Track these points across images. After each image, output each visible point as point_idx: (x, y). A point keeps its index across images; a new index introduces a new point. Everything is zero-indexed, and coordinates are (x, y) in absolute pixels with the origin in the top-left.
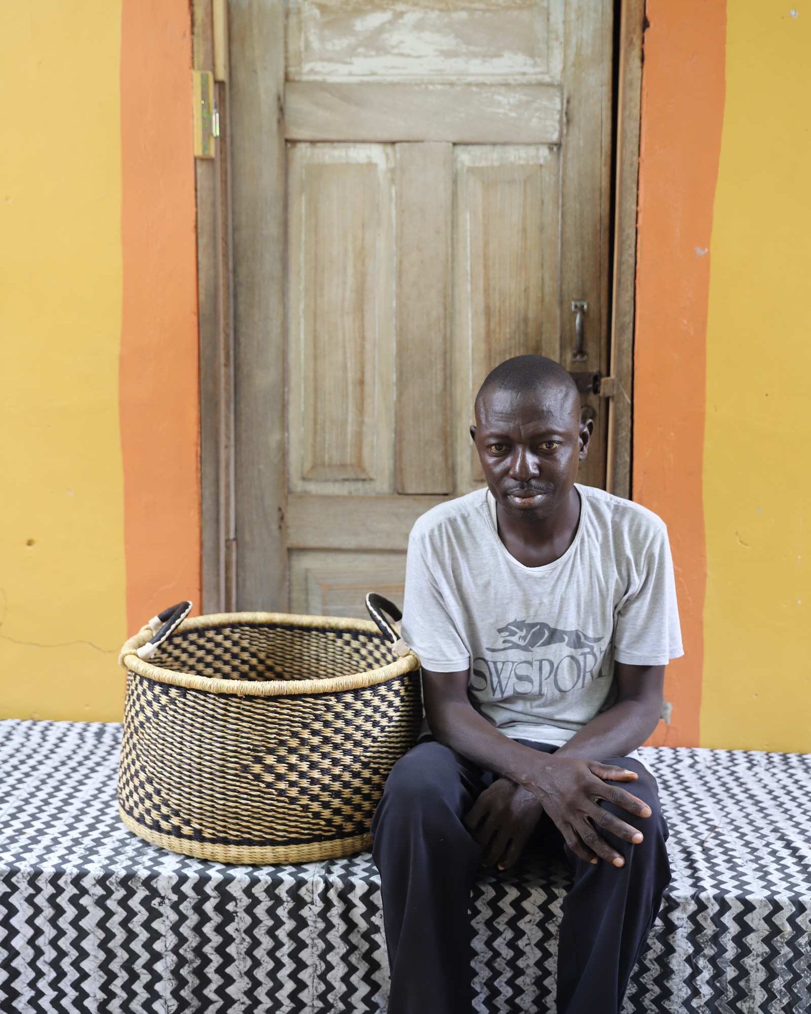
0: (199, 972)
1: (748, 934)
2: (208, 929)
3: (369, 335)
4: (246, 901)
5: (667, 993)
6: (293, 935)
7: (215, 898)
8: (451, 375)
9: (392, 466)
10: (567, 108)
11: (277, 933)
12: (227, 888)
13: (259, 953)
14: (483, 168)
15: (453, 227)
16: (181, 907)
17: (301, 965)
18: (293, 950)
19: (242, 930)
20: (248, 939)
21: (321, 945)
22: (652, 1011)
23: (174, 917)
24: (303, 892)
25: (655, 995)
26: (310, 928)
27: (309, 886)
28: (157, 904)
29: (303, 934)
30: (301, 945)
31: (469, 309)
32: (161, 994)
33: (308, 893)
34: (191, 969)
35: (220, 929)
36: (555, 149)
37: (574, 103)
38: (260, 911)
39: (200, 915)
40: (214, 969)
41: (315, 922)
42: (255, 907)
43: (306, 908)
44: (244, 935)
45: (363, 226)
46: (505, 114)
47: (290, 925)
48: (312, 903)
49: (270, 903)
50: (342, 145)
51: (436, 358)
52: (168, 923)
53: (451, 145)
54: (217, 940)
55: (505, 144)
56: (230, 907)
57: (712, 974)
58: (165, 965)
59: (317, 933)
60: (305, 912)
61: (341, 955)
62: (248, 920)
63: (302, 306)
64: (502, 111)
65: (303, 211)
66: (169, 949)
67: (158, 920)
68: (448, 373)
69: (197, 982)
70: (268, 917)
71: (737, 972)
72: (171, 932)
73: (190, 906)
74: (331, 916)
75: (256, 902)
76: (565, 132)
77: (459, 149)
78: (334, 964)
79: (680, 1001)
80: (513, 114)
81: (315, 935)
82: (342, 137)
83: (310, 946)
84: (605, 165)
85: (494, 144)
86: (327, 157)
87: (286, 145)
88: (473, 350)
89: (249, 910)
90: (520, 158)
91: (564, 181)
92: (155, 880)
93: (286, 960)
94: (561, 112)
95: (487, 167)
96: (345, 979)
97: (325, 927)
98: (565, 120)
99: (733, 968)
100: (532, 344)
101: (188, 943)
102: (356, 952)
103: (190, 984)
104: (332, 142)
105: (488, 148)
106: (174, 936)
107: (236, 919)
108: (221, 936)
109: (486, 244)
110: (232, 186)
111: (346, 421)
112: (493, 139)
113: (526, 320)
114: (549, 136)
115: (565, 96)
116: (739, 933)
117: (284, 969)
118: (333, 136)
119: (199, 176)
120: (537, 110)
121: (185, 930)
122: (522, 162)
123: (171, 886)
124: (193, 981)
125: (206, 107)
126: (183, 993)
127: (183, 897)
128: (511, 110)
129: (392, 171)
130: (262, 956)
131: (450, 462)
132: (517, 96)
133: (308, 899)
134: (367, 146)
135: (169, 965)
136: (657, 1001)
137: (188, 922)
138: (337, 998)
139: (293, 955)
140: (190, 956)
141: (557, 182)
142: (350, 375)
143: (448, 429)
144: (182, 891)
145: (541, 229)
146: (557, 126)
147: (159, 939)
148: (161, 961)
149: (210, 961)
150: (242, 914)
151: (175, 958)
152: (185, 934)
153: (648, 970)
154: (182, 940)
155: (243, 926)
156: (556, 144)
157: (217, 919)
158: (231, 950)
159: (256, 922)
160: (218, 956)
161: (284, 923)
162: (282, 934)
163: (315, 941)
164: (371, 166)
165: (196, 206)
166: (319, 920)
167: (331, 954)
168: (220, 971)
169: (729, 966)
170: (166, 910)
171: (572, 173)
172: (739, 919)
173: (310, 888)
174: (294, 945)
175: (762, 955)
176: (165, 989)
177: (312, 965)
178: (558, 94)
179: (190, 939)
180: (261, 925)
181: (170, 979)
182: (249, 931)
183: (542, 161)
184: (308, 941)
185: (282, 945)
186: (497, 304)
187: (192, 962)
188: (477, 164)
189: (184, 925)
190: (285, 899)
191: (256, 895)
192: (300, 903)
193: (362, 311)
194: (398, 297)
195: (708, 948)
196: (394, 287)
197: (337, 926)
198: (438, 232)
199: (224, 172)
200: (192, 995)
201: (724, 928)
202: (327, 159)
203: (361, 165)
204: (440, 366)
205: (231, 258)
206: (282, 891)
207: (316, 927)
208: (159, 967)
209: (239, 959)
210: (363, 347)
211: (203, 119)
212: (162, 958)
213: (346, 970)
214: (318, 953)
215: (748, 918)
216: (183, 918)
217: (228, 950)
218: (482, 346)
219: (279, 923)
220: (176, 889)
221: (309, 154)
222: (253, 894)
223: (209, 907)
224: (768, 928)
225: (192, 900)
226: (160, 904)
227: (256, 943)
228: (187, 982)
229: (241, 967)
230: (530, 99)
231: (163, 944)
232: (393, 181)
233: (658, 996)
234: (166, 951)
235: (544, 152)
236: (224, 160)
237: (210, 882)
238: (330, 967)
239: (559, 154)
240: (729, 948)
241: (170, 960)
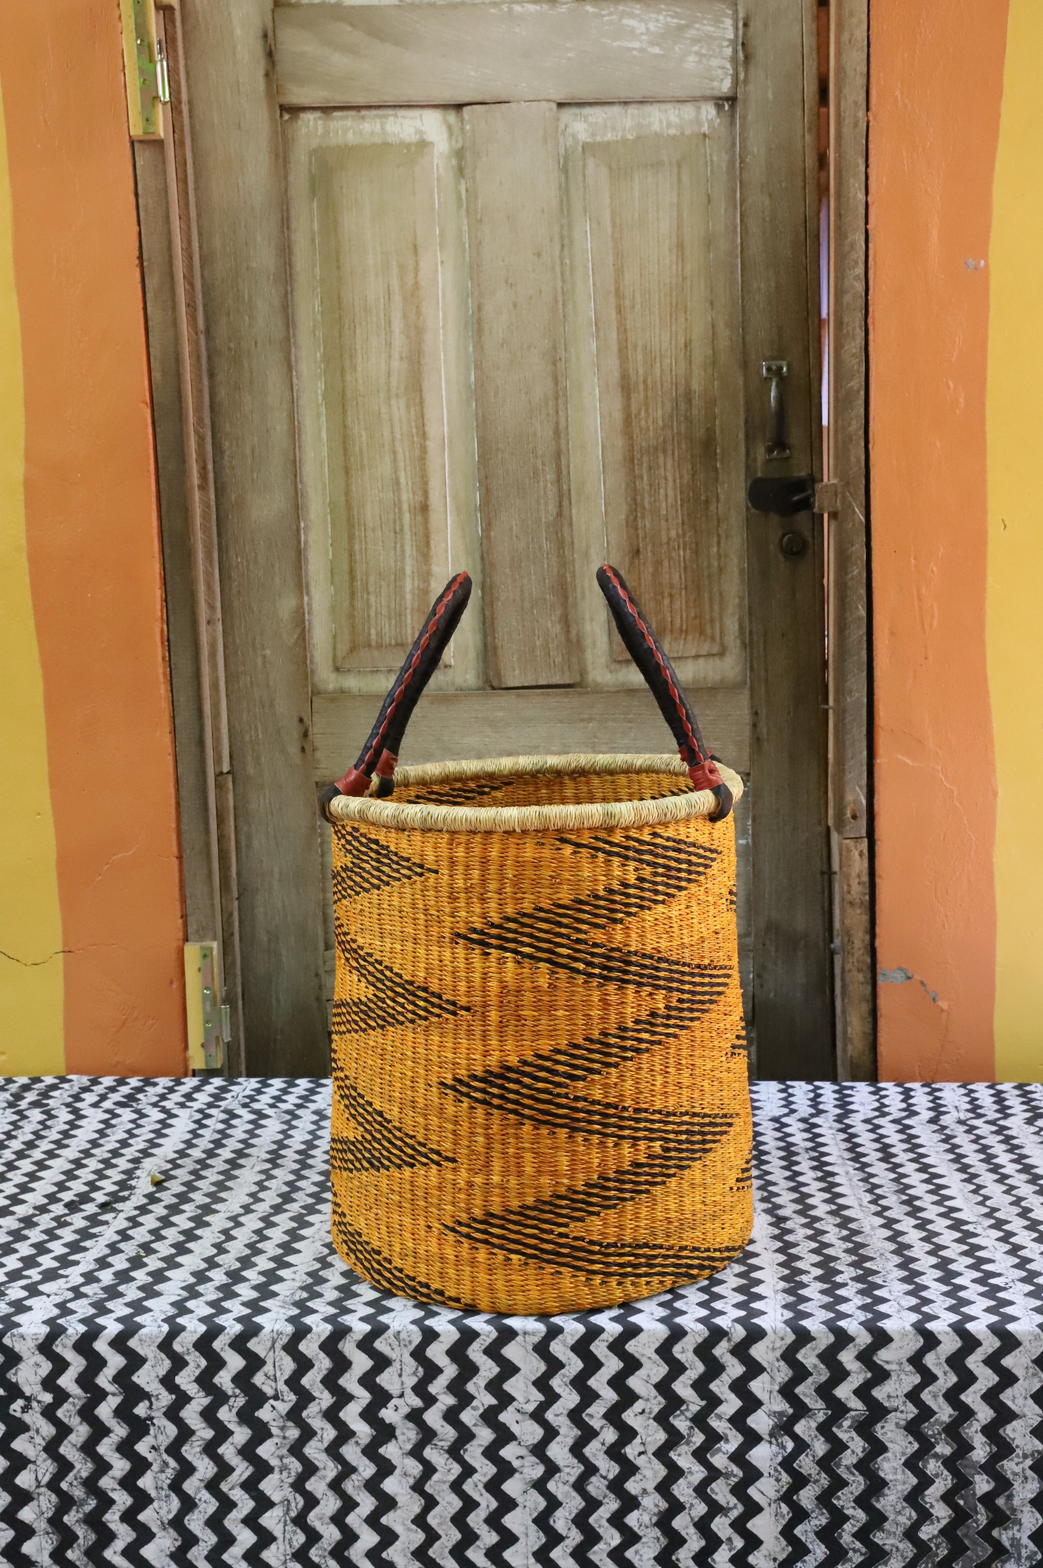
0: (94, 1521)
1: (1009, 1421)
2: (105, 1448)
3: (432, 430)
4: (166, 1399)
5: (877, 1519)
6: (248, 1452)
7: (114, 1395)
8: (569, 490)
9: (479, 643)
10: (745, 34)
11: (220, 1451)
12: (135, 1378)
13: (190, 1486)
14: (608, 143)
15: (563, 246)
16: (60, 1413)
17: (264, 1503)
18: (250, 1477)
19: (163, 1448)
20: (172, 1463)
21: (296, 1466)
22: (855, 1551)
23: (48, 1430)
24: (258, 1379)
25: (859, 1525)
26: (275, 1440)
27: (268, 1368)
28: (19, 1410)
29: (265, 1451)
30: (262, 1469)
31: (596, 380)
32: (33, 1559)
33: (269, 1382)
34: (81, 1516)
35: (125, 1448)
36: (727, 108)
37: (756, 25)
38: (191, 1414)
39: (90, 1424)
40: (118, 1515)
41: (282, 1428)
42: (182, 1407)
43: (267, 1406)
44: (165, 1456)
45: (415, 247)
46: (642, 50)
47: (241, 1435)
48: (276, 1397)
49: (206, 1401)
50: (374, 112)
51: (543, 464)
52: (38, 1440)
53: (554, 106)
54: (120, 1466)
55: (642, 102)
56: (141, 1410)
57: (950, 1486)
58: (37, 1510)
59: (288, 1446)
60: (264, 1414)
61: (328, 1480)
62: (172, 1431)
63: (321, 386)
64: (637, 45)
65: (316, 228)
66: (44, 1482)
67: (22, 1436)
68: (565, 487)
69: (92, 1537)
70: (204, 1425)
71: (993, 1484)
72: (45, 1455)
73: (74, 1410)
74: (308, 1417)
75: (183, 1399)
76: (742, 76)
77: (567, 115)
78: (319, 1496)
79: (900, 1530)
80: (656, 50)
81: (284, 1451)
82: (374, 100)
83: (277, 1470)
84: (810, 129)
85: (626, 103)
86: (350, 135)
87: (281, 116)
88: (603, 447)
89: (173, 1413)
90: (669, 125)
91: (742, 161)
92: (13, 1371)
93: (237, 1494)
94: (733, 43)
95: (617, 142)
96: (338, 1519)
97: (301, 1436)
98: (741, 55)
99: (985, 1477)
100: (700, 433)
101: (75, 1471)
102: (354, 1476)
103: (81, 1541)
104: (358, 108)
105: (616, 110)
106: (49, 1461)
107: (152, 1431)
108: (128, 1459)
109: (619, 271)
110: (196, 189)
111: (403, 570)
112: (624, 94)
113: (688, 396)
114: (715, 84)
115: (741, 15)
116: (993, 1421)
117: (235, 1511)
118: (361, 100)
119: (138, 172)
120: (695, 41)
121: (67, 1450)
122: (672, 132)
123: (39, 1379)
124: (85, 1536)
125: (145, 48)
126: (70, 1555)
127: (61, 1396)
128: (652, 44)
129: (459, 154)
130: (198, 1490)
131: (574, 632)
132: (661, 18)
133: (269, 1391)
134: (416, 113)
135: (44, 1509)
136: (862, 1535)
137: (72, 1437)
138: (326, 1554)
139: (250, 1486)
140: (78, 1493)
141: (732, 162)
142: (405, 496)
143: (569, 579)
144: (59, 1387)
145: (709, 243)
146: (728, 65)
147: (25, 1468)
148: (31, 1504)
149: (112, 1502)
150: (161, 1421)
151: (54, 1498)
152: (70, 1457)
153: (845, 1484)
154: (64, 1467)
155: (164, 1441)
156: (727, 99)
157: (120, 1431)
158: (146, 1482)
159: (185, 1433)
160: (125, 1493)
161: (231, 1433)
162: (227, 1451)
163: (285, 1461)
164: (423, 145)
165: (139, 224)
166: (290, 1424)
167: (313, 1479)
168: (129, 1517)
169: (979, 1473)
170: (34, 1418)
171: (757, 149)
172: (991, 1397)
173: (271, 1373)
174: (251, 1469)
175: (1032, 1455)
176: (41, 1550)
177: (282, 1502)
178: (730, 12)
179: (78, 1466)
180: (194, 1438)
181: (48, 1533)
182: (174, 1450)
183: (705, 129)
184: (274, 1462)
185: (230, 1470)
186: (641, 372)
187: (83, 1502)
188: (599, 139)
189: (65, 1442)
190: (230, 1393)
191: (183, 1387)
192: (257, 1398)
193: (421, 391)
194: (478, 367)
195: (941, 1444)
196: (471, 349)
197: (319, 1432)
198: (539, 255)
199: (181, 164)
200: (85, 1559)
201: (965, 1413)
202: (351, 138)
203: (408, 146)
204: (550, 476)
205: (200, 309)
206: (224, 1379)
207: (284, 1438)
208: (26, 1514)
209: (159, 1499)
210: (424, 449)
211: (142, 71)
212: (32, 1499)
213: (339, 1504)
214: (291, 1480)
215: (1006, 1397)
216: (63, 1431)
217: (141, 1483)
218: (619, 442)
219: (223, 1434)
220: (49, 1383)
221: (320, 131)
222: (178, 1387)
223: (105, 1411)
224: (1039, 1411)
225: (76, 1401)
226: (25, 1409)
227: (187, 1469)
228: (77, 1538)
229: (163, 1512)
230: (683, 22)
231: (34, 1477)
232: (460, 171)
233: (864, 1525)
234: (38, 1486)
235: (709, 111)
236: (179, 144)
237: (105, 1370)
238: (311, 1502)
239: (733, 116)
240: (975, 1445)
241: (47, 1501)
